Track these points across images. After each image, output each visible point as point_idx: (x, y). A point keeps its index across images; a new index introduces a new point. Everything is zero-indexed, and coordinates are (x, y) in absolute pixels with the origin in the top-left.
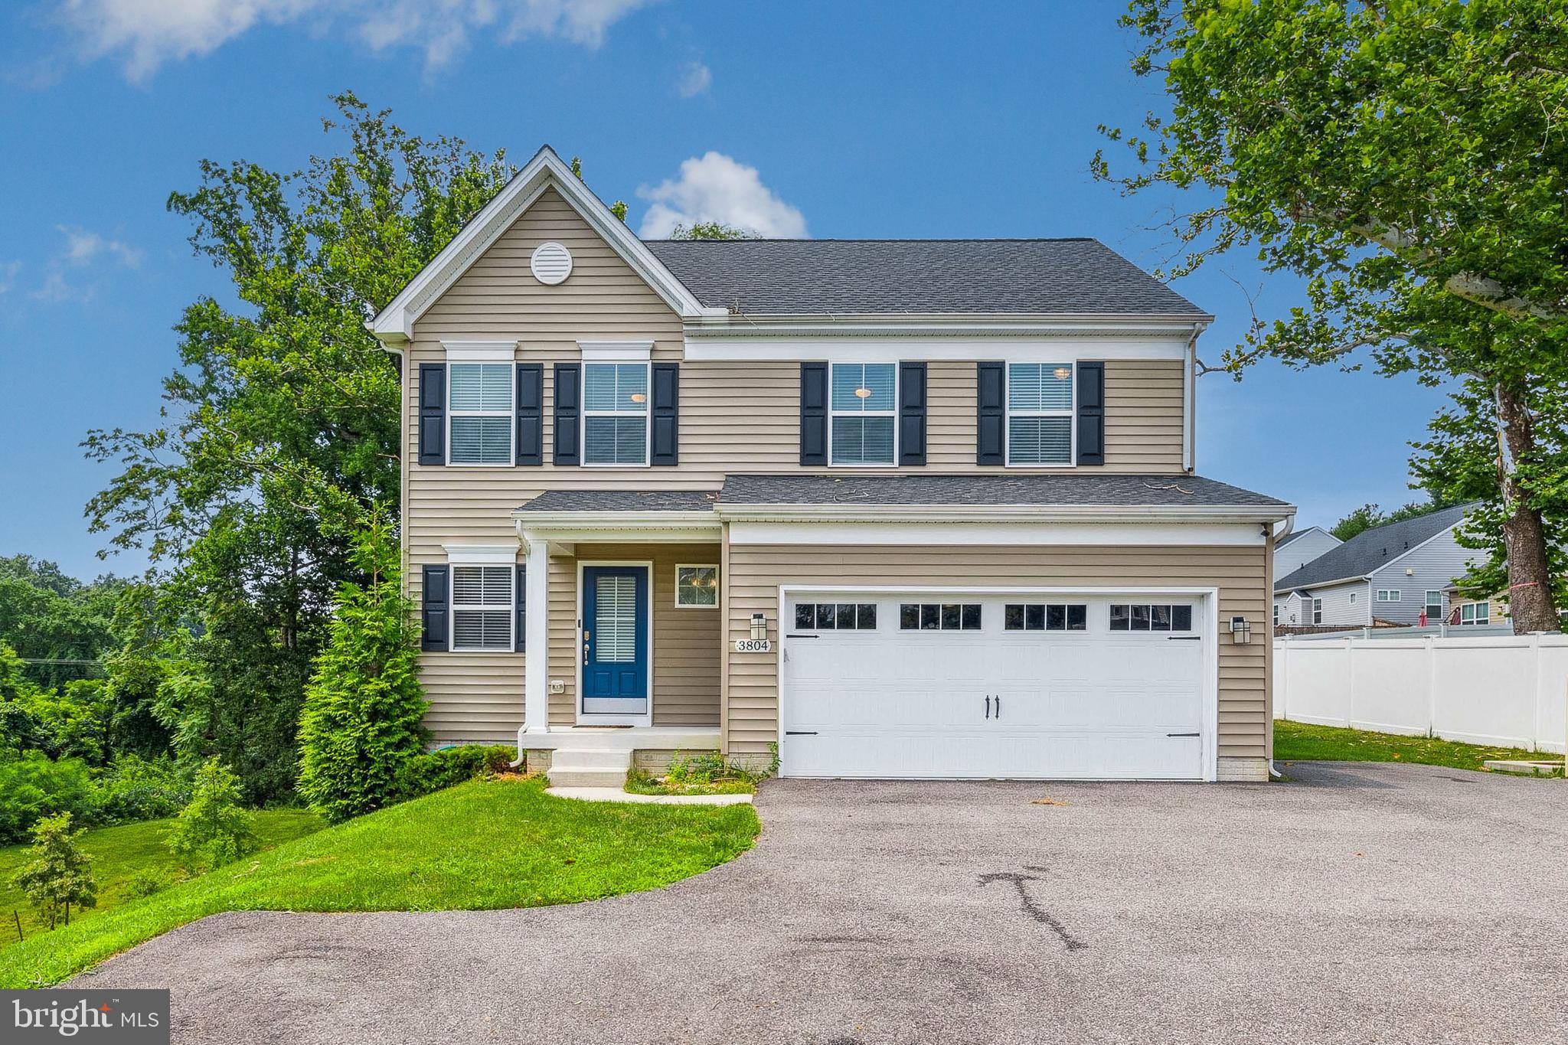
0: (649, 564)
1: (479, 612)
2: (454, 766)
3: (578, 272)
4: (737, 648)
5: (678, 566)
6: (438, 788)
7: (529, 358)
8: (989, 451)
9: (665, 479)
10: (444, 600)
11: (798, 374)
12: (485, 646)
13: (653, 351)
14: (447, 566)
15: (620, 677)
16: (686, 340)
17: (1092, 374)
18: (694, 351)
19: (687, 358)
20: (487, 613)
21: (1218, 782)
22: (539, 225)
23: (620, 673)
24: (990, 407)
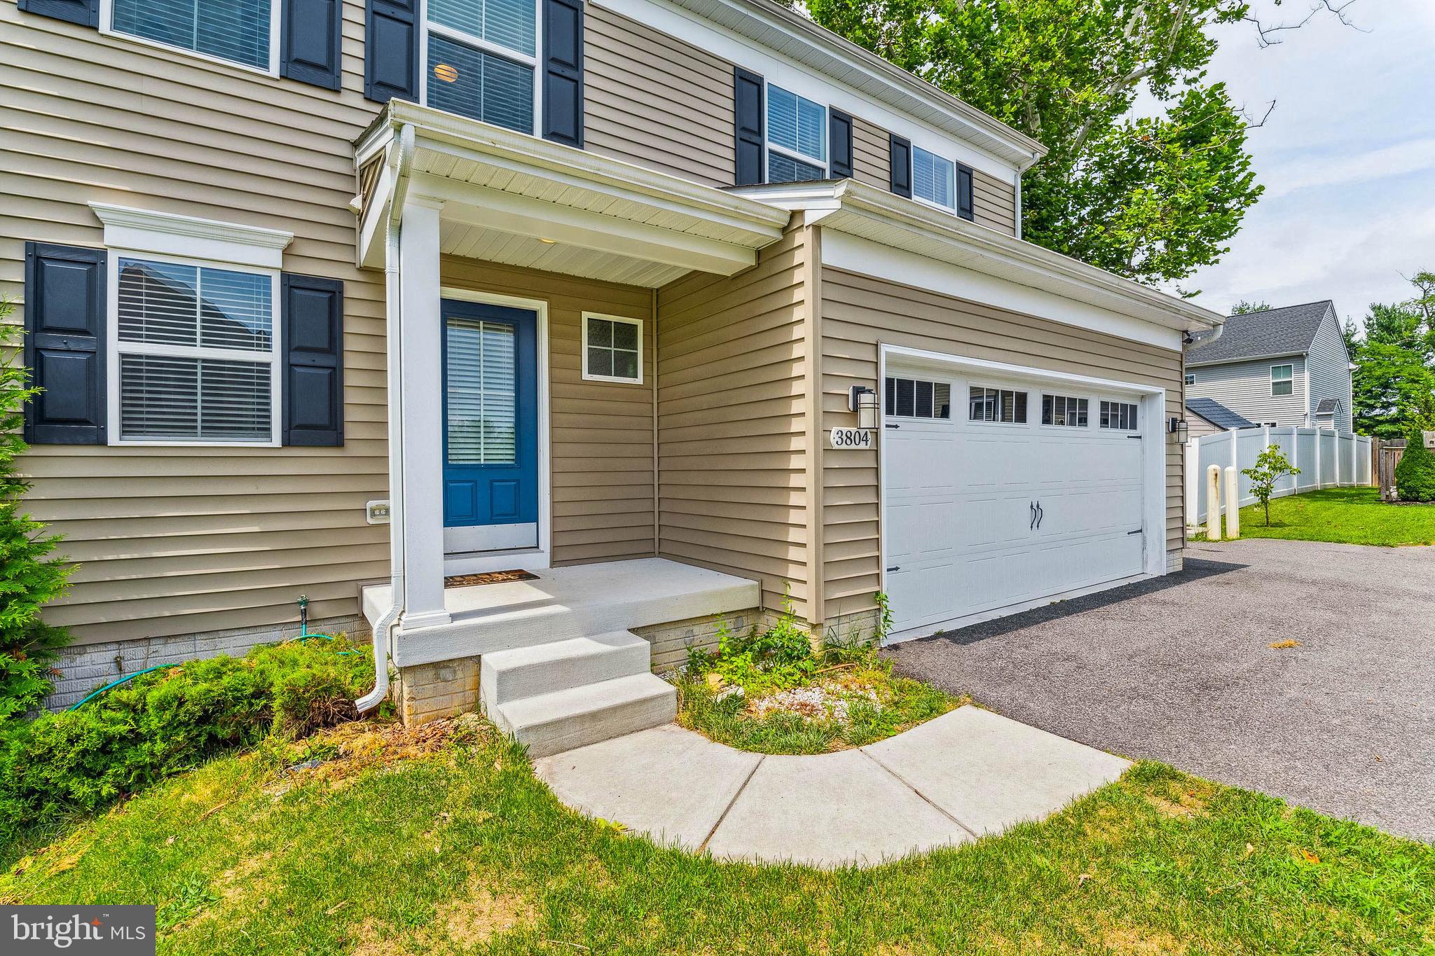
0: (541, 306)
2: (172, 727)
4: (833, 442)
5: (586, 315)
6: (124, 793)
10: (93, 327)
12: (203, 434)
14: (102, 254)
15: (492, 487)
23: (492, 482)
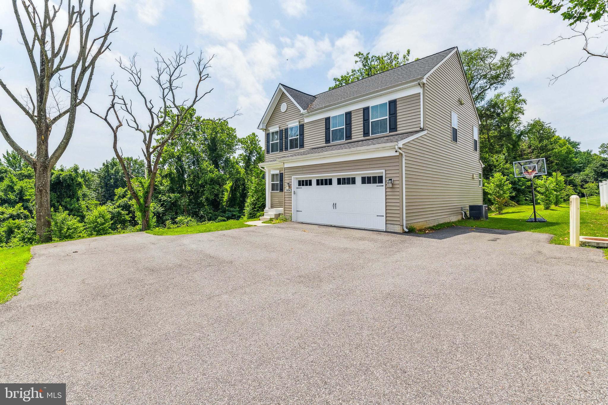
1: (275, 183)
3: (288, 106)
4: (286, 191)
7: (281, 128)
8: (366, 133)
9: (302, 150)
11: (324, 121)
13: (299, 122)
16: (305, 118)
17: (393, 104)
18: (306, 120)
19: (305, 122)
20: (276, 183)
21: (386, 232)
22: (284, 99)
24: (366, 120)
